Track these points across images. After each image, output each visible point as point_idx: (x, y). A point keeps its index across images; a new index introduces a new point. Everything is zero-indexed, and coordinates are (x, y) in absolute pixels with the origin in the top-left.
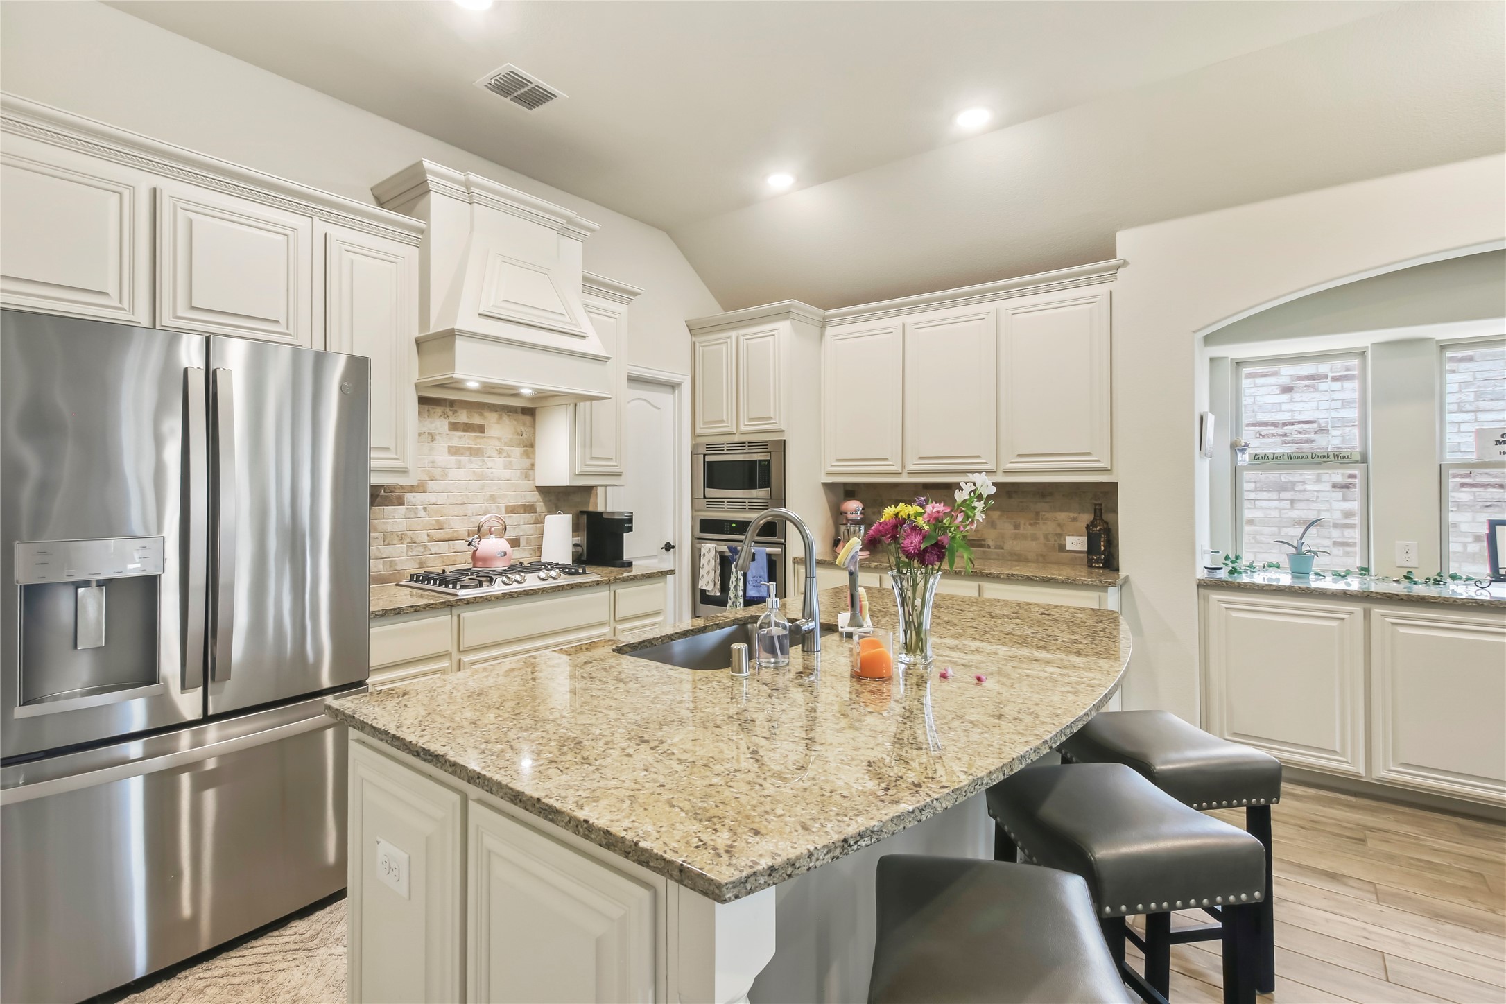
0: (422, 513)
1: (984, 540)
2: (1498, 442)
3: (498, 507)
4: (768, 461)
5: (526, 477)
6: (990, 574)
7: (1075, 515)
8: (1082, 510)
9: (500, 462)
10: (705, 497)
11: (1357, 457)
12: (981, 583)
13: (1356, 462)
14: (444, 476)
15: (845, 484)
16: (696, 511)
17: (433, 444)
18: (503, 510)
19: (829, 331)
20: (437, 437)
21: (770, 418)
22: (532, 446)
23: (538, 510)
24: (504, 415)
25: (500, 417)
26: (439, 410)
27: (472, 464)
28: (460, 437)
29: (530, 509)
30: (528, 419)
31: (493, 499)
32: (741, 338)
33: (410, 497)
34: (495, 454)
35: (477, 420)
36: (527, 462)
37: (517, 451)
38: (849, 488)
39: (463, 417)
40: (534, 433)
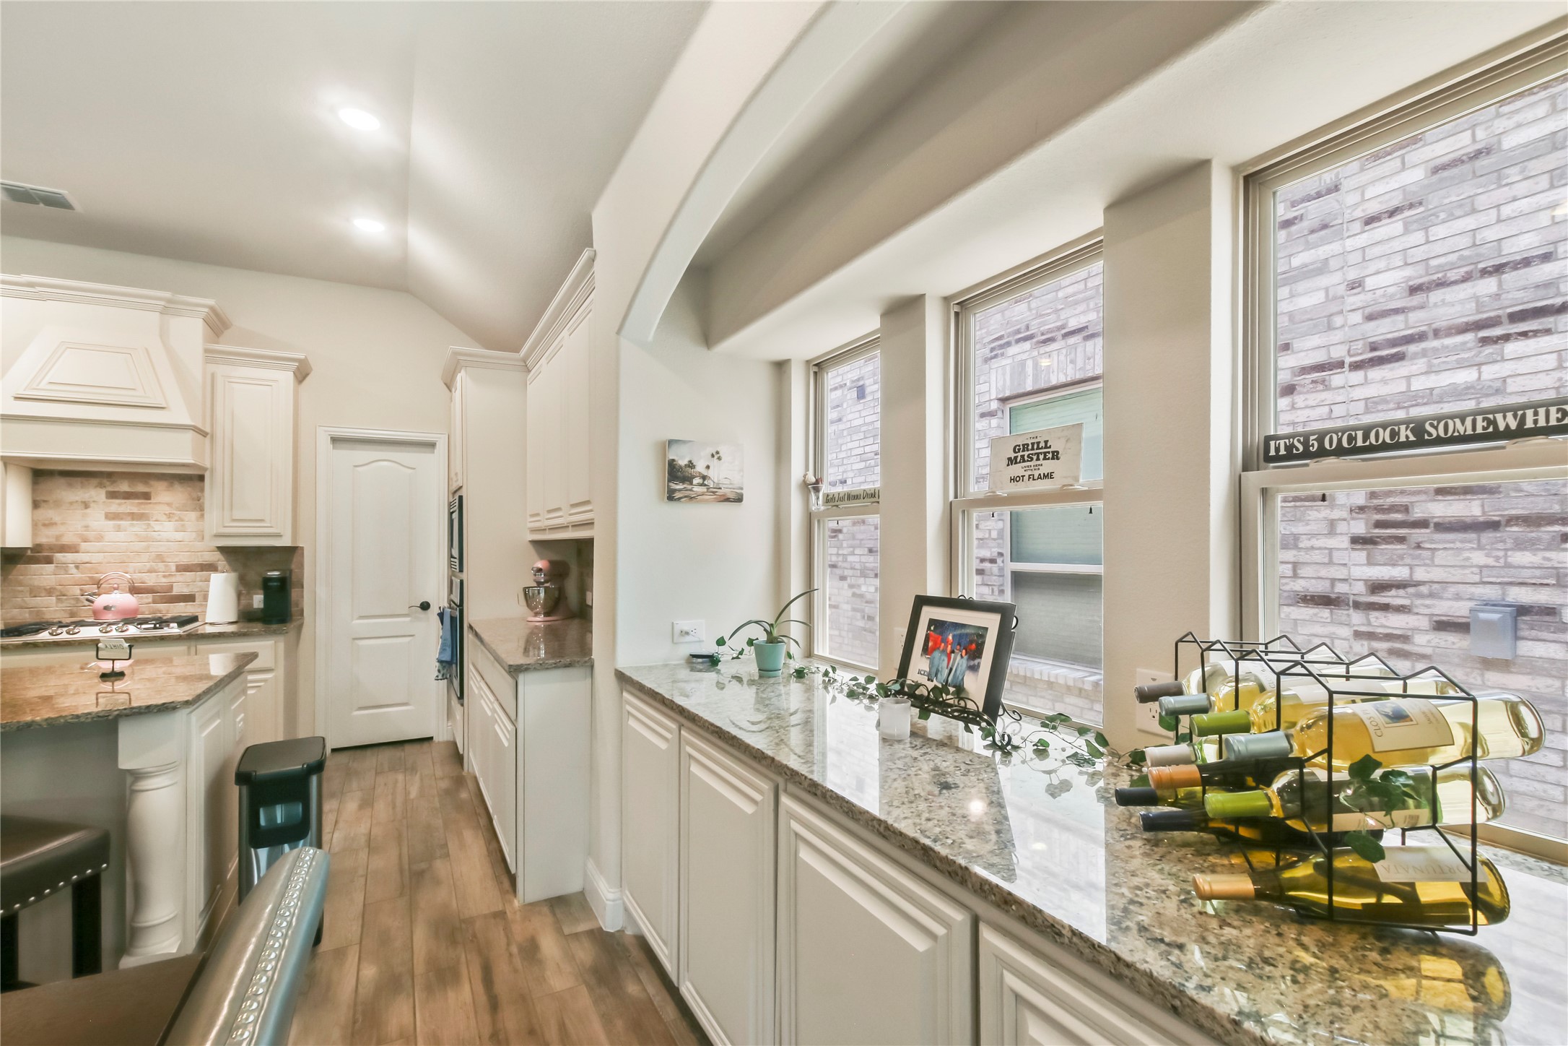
0: (74, 571)
2: (1011, 461)
3: (166, 566)
9: (170, 525)
14: (100, 538)
17: (88, 511)
18: (174, 568)
20: (92, 505)
24: (175, 482)
25: (171, 485)
26: (95, 481)
27: (138, 527)
28: (120, 504)
29: (204, 567)
30: (193, 485)
31: (160, 558)
33: (59, 556)
35: (141, 488)
37: (192, 515)
39: (124, 487)
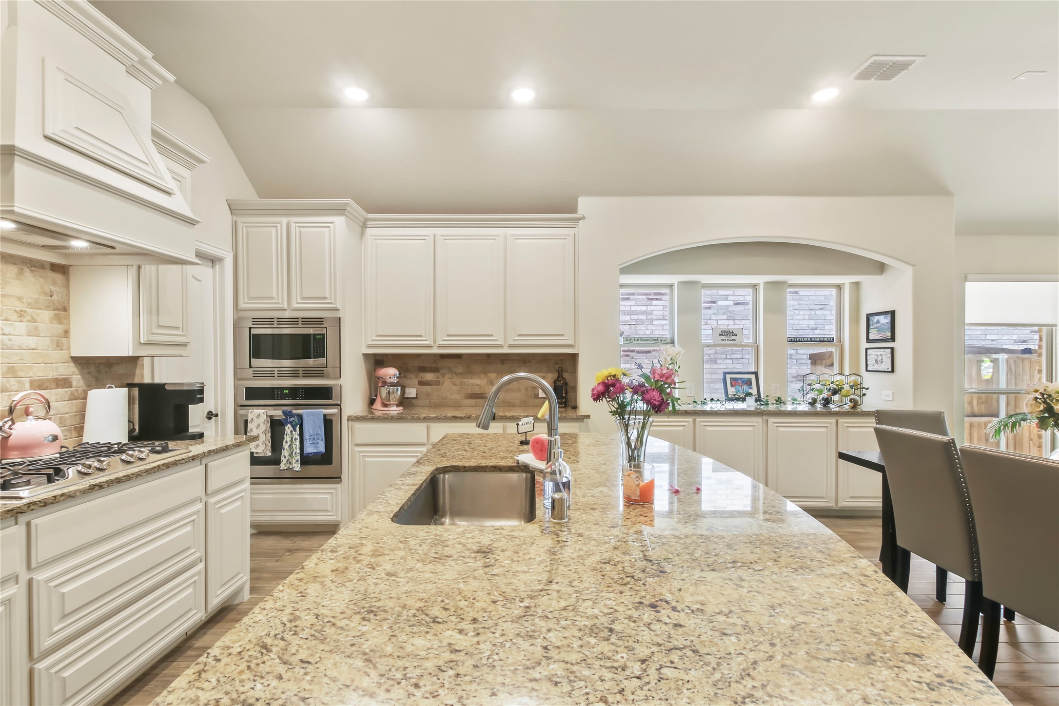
1: (485, 394)
2: (720, 335)
4: (323, 335)
5: (57, 346)
6: (512, 416)
7: (544, 375)
8: (549, 371)
9: (21, 327)
10: (250, 367)
11: (669, 341)
12: (505, 424)
13: (668, 343)
15: (375, 355)
16: (239, 380)
19: (369, 231)
21: (325, 298)
22: (65, 309)
23: (74, 384)
24: (26, 269)
25: (21, 272)
29: (63, 383)
30: (59, 277)
31: (13, 372)
32: (293, 226)
34: (15, 316)
36: (59, 328)
37: (45, 315)
38: (378, 358)
40: (68, 295)
